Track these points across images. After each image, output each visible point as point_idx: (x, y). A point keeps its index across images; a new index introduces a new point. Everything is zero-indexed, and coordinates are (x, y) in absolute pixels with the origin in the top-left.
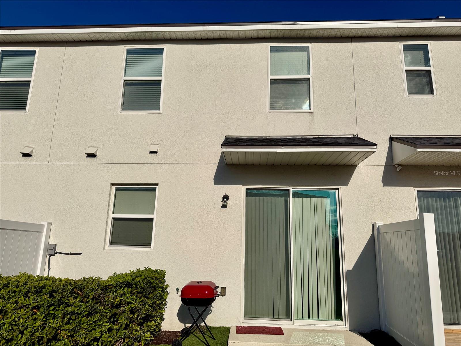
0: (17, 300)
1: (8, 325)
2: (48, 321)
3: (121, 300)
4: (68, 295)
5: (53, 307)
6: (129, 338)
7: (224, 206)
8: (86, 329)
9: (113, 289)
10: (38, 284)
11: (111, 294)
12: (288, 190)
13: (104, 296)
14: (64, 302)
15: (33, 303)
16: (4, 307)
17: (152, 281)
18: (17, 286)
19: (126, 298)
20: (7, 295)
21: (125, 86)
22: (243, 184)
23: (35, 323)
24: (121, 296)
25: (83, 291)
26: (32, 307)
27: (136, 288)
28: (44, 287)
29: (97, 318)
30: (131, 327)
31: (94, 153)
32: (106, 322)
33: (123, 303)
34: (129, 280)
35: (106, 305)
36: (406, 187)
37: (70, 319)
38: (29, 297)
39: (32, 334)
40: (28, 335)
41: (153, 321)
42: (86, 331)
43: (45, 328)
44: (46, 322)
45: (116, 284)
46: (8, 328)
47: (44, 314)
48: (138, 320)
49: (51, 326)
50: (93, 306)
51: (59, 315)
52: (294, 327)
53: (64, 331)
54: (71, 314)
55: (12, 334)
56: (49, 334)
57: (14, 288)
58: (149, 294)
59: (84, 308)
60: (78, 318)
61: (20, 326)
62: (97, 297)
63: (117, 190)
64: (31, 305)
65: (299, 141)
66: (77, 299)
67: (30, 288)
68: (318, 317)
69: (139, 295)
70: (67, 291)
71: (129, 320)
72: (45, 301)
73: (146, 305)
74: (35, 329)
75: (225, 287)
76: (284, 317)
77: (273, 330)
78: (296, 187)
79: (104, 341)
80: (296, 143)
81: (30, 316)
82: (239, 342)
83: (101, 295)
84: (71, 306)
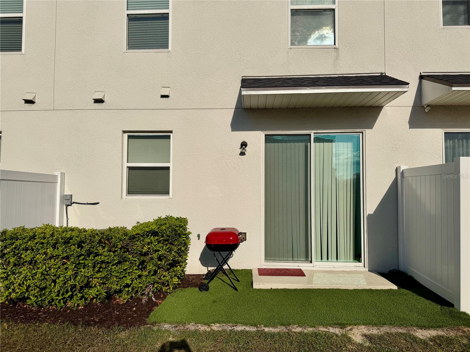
0: (46, 251)
1: (40, 275)
2: (79, 270)
3: (149, 248)
4: (96, 245)
5: (83, 257)
6: (158, 283)
7: (242, 154)
8: (117, 276)
9: (140, 238)
10: (65, 235)
11: (139, 243)
12: (310, 135)
13: (132, 245)
14: (94, 252)
15: (62, 253)
16: (33, 258)
17: (177, 229)
18: (44, 238)
19: (153, 246)
20: (35, 247)
21: (129, 21)
22: (262, 130)
23: (67, 272)
24: (149, 245)
25: (110, 241)
26: (62, 258)
27: (163, 236)
28: (71, 238)
29: (127, 266)
30: (159, 273)
31: (101, 99)
32: (136, 269)
33: (151, 251)
34: (155, 228)
35: (134, 254)
36: (433, 129)
37: (100, 267)
38: (58, 248)
39: (64, 283)
40: (61, 284)
41: (179, 267)
42: (117, 279)
43: (77, 276)
44: (77, 272)
45: (143, 233)
46: (41, 277)
47: (75, 263)
48: (165, 266)
49: (82, 275)
50: (122, 255)
51: (89, 265)
52: (314, 269)
53: (95, 279)
54: (101, 263)
55: (45, 283)
56: (82, 282)
57: (41, 239)
58: (174, 241)
59: (113, 257)
60: (108, 266)
61: (52, 275)
62: (125, 246)
63: (129, 137)
64: (60, 255)
65: (325, 81)
66: (105, 249)
67: (57, 240)
68: (337, 259)
69: (165, 243)
70: (95, 241)
71: (157, 267)
72: (75, 251)
73: (173, 251)
74: (67, 277)
75: (246, 233)
76: (303, 259)
77: (294, 272)
78: (318, 132)
79: (135, 287)
80: (322, 83)
81: (61, 266)
82: (263, 284)
83: (129, 244)
84: (101, 256)
